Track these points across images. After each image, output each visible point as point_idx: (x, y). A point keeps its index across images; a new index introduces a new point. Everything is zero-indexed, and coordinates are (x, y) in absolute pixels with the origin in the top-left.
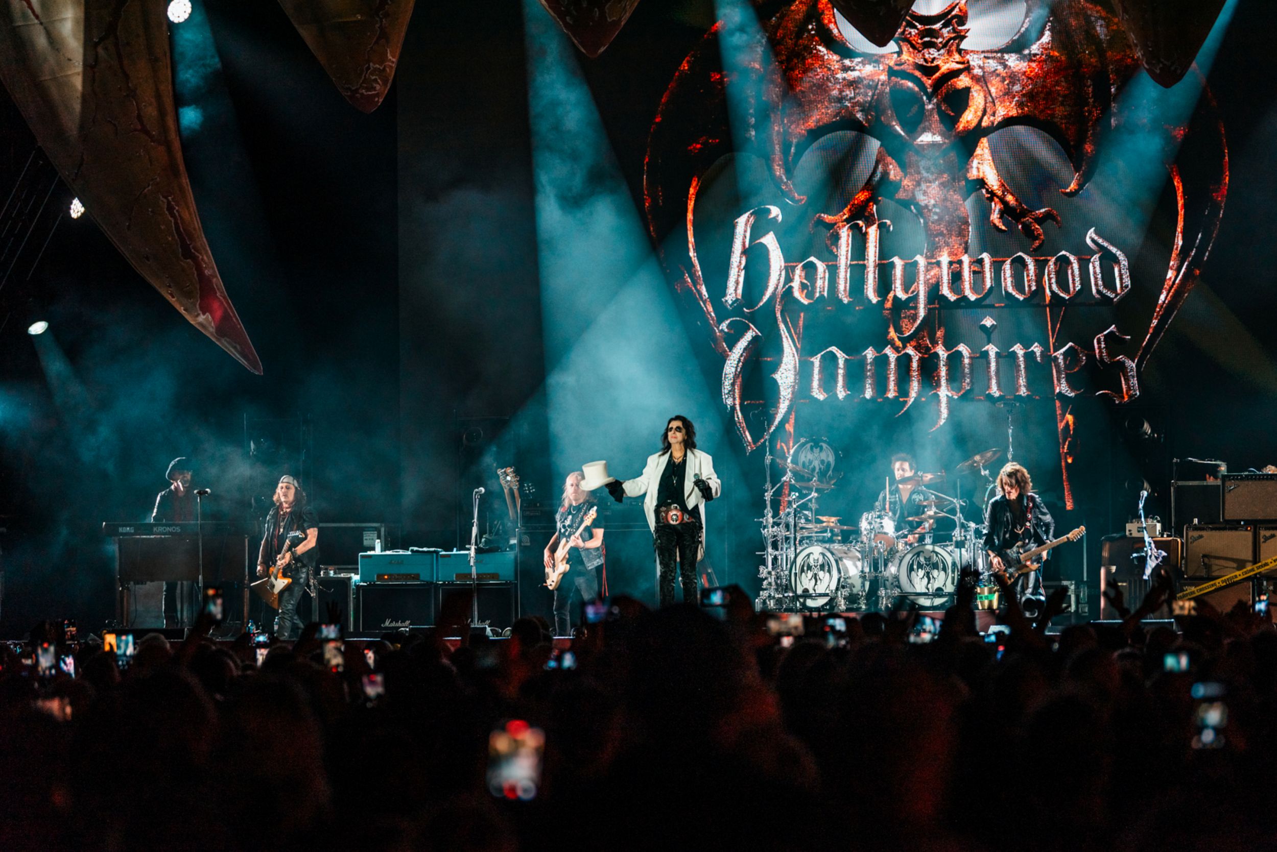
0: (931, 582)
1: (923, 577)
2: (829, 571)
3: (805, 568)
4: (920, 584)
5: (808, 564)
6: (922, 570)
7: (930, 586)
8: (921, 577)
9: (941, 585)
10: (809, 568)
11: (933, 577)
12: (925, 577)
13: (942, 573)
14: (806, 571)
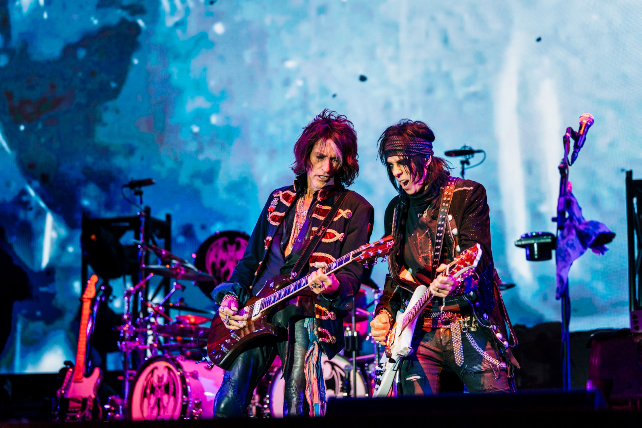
2: (175, 394)
3: (148, 391)
5: (152, 385)
10: (153, 390)
14: (148, 396)
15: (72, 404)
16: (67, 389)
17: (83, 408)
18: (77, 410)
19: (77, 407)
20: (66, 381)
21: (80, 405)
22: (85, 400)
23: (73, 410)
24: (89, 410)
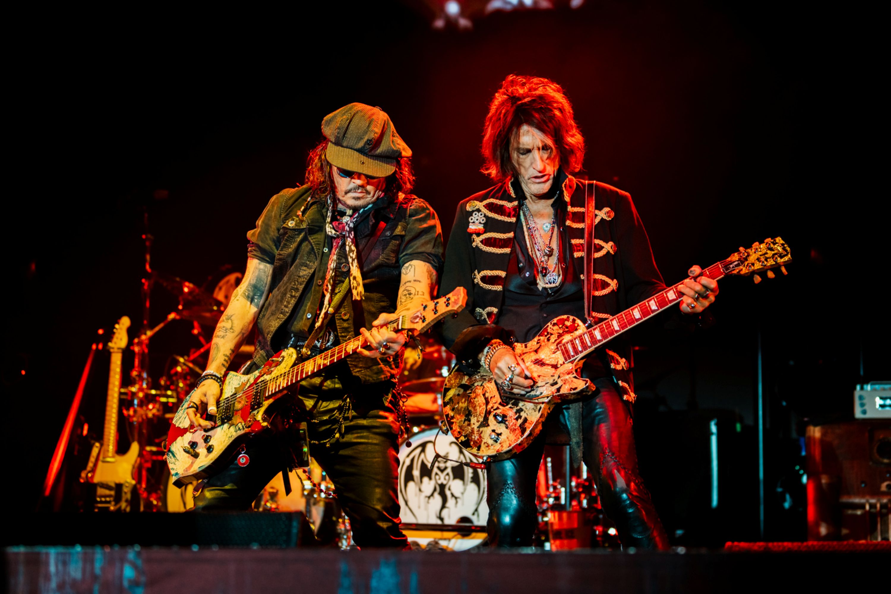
0: (448, 504)
1: (432, 495)
4: (426, 509)
6: (430, 478)
7: (445, 513)
8: (429, 494)
9: (468, 513)
11: (453, 495)
12: (436, 495)
13: (472, 487)
15: (101, 491)
16: (93, 471)
17: (118, 499)
18: (108, 499)
19: (109, 496)
20: (92, 459)
21: (113, 493)
22: (119, 487)
23: (103, 499)
24: (127, 501)
